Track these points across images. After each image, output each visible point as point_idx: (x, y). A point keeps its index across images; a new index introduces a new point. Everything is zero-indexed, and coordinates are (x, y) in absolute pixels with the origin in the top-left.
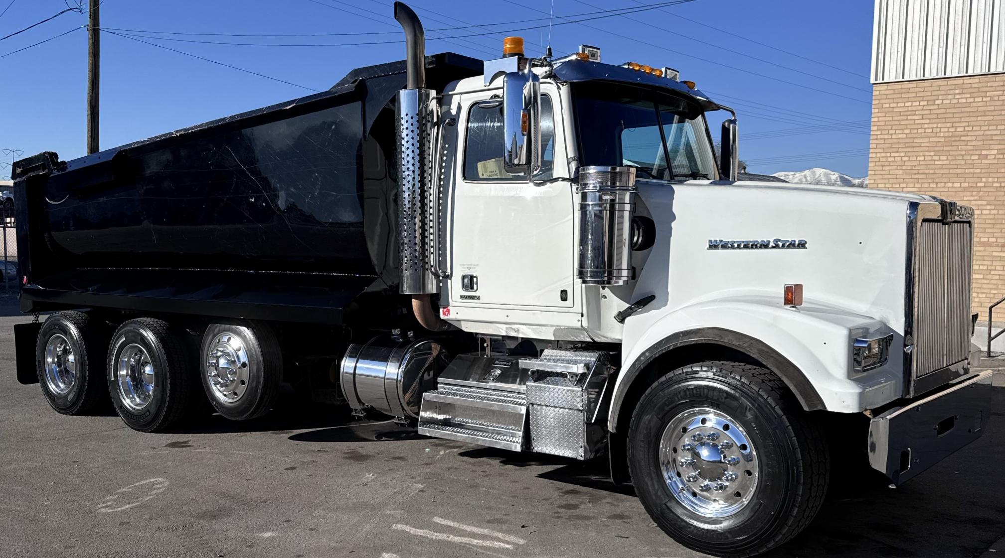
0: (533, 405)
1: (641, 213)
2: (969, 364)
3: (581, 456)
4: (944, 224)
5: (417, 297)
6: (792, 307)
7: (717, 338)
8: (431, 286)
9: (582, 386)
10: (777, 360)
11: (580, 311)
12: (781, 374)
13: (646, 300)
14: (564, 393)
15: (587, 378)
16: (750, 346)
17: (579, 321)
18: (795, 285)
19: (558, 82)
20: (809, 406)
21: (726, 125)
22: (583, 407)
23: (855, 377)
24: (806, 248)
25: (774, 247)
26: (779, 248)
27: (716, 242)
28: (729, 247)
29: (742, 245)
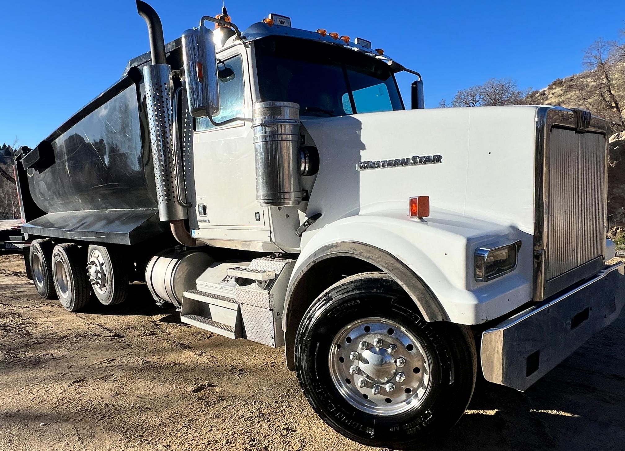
0: (242, 304)
1: (308, 143)
2: (603, 258)
3: (273, 345)
4: (577, 132)
5: (172, 222)
6: (419, 219)
7: (352, 251)
8: (180, 214)
9: (270, 290)
10: (401, 272)
11: (269, 229)
12: (405, 285)
13: (315, 217)
14: (258, 295)
15: (274, 283)
16: (378, 258)
17: (269, 236)
18: (419, 197)
19: (246, 42)
20: (430, 318)
21: (414, 86)
22: (270, 307)
23: (476, 287)
24: (441, 162)
25: (412, 164)
26: (417, 165)
27: (365, 162)
28: (376, 167)
29: (386, 164)
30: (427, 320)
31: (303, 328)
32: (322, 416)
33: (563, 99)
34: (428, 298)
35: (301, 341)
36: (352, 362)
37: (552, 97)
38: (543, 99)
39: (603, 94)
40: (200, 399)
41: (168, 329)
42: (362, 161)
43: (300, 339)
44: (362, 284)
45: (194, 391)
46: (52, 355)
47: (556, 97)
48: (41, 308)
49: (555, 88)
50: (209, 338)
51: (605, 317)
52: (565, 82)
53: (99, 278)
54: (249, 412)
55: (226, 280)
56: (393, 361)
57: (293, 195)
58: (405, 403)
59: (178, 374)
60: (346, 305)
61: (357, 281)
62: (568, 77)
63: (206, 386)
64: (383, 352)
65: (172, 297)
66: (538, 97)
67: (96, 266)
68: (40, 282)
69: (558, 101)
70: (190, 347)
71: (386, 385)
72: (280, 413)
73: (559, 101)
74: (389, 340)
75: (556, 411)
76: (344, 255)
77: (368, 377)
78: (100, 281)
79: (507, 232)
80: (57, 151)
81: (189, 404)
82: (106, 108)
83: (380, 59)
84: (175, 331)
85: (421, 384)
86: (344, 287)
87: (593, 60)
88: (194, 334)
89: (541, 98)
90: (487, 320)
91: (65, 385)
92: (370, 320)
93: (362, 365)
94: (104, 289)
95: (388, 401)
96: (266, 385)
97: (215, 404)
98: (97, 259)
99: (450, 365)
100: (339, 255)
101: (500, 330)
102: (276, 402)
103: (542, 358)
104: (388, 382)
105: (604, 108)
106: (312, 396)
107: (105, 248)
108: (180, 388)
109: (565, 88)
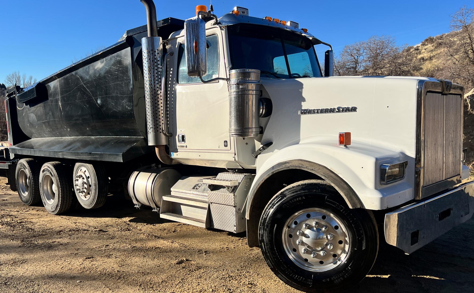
0: (211, 203)
1: (264, 96)
2: (461, 177)
3: (235, 231)
4: (443, 94)
5: (157, 146)
6: (344, 146)
7: (300, 166)
8: (163, 141)
9: (234, 193)
10: (334, 178)
11: (234, 152)
12: (336, 186)
13: (268, 145)
14: (225, 197)
15: (237, 188)
16: (318, 170)
17: (234, 157)
18: (345, 133)
19: (221, 26)
20: (352, 206)
21: (327, 54)
22: (234, 204)
23: (380, 188)
24: (356, 111)
25: (337, 112)
26: (341, 112)
27: (305, 110)
28: (313, 113)
29: (319, 111)
30: (350, 207)
31: (265, 215)
32: (276, 274)
33: (434, 54)
34: (351, 194)
35: (264, 224)
36: (297, 237)
37: (424, 52)
38: (417, 54)
39: (467, 52)
40: (183, 268)
41: (138, 227)
42: (303, 109)
43: (263, 222)
44: (306, 187)
45: (177, 264)
46: (59, 242)
47: (428, 52)
48: (29, 212)
49: (427, 45)
50: (174, 232)
51: (462, 216)
52: (435, 40)
53: (85, 188)
54: (221, 275)
55: (195, 188)
56: (325, 237)
57: (254, 130)
58: (332, 264)
59: (161, 254)
60: (295, 200)
61: (302, 185)
62: (439, 35)
63: (184, 261)
64: (319, 230)
65: (151, 201)
66: (413, 51)
67: (83, 178)
68: (24, 192)
69: (429, 55)
70: (162, 238)
71: (320, 252)
72: (243, 276)
73: (431, 56)
74: (323, 223)
75: (429, 276)
76: (294, 168)
77: (309, 247)
78: (85, 190)
79: (398, 156)
80: (50, 92)
81: (177, 271)
82: (102, 62)
83: (305, 36)
84: (145, 228)
85: (344, 251)
86: (293, 189)
87: (459, 24)
88: (161, 230)
89: (415, 53)
90: (388, 207)
91: (81, 260)
92: (310, 210)
93: (304, 239)
94: (88, 196)
95: (321, 263)
96: (227, 260)
97: (195, 271)
98: (84, 174)
99: (363, 238)
100: (291, 168)
101: (396, 213)
102: (237, 270)
103: (421, 235)
104: (322, 250)
105: (467, 63)
106: (271, 259)
107: (92, 165)
108: (166, 262)
109: (436, 44)
